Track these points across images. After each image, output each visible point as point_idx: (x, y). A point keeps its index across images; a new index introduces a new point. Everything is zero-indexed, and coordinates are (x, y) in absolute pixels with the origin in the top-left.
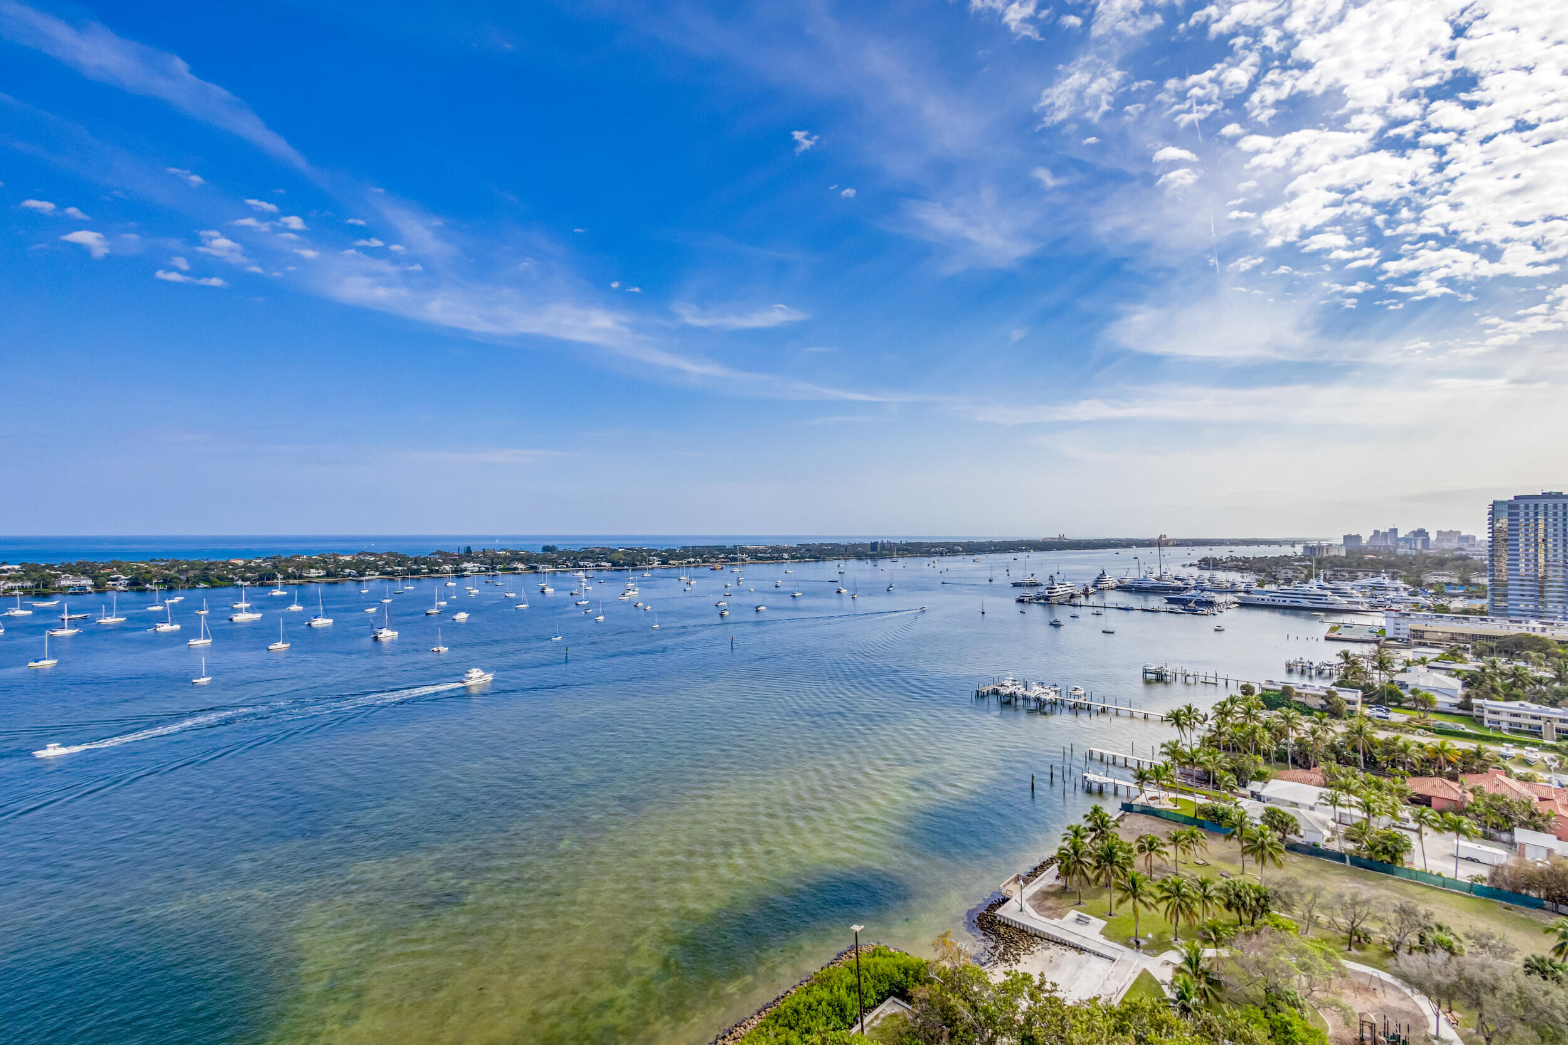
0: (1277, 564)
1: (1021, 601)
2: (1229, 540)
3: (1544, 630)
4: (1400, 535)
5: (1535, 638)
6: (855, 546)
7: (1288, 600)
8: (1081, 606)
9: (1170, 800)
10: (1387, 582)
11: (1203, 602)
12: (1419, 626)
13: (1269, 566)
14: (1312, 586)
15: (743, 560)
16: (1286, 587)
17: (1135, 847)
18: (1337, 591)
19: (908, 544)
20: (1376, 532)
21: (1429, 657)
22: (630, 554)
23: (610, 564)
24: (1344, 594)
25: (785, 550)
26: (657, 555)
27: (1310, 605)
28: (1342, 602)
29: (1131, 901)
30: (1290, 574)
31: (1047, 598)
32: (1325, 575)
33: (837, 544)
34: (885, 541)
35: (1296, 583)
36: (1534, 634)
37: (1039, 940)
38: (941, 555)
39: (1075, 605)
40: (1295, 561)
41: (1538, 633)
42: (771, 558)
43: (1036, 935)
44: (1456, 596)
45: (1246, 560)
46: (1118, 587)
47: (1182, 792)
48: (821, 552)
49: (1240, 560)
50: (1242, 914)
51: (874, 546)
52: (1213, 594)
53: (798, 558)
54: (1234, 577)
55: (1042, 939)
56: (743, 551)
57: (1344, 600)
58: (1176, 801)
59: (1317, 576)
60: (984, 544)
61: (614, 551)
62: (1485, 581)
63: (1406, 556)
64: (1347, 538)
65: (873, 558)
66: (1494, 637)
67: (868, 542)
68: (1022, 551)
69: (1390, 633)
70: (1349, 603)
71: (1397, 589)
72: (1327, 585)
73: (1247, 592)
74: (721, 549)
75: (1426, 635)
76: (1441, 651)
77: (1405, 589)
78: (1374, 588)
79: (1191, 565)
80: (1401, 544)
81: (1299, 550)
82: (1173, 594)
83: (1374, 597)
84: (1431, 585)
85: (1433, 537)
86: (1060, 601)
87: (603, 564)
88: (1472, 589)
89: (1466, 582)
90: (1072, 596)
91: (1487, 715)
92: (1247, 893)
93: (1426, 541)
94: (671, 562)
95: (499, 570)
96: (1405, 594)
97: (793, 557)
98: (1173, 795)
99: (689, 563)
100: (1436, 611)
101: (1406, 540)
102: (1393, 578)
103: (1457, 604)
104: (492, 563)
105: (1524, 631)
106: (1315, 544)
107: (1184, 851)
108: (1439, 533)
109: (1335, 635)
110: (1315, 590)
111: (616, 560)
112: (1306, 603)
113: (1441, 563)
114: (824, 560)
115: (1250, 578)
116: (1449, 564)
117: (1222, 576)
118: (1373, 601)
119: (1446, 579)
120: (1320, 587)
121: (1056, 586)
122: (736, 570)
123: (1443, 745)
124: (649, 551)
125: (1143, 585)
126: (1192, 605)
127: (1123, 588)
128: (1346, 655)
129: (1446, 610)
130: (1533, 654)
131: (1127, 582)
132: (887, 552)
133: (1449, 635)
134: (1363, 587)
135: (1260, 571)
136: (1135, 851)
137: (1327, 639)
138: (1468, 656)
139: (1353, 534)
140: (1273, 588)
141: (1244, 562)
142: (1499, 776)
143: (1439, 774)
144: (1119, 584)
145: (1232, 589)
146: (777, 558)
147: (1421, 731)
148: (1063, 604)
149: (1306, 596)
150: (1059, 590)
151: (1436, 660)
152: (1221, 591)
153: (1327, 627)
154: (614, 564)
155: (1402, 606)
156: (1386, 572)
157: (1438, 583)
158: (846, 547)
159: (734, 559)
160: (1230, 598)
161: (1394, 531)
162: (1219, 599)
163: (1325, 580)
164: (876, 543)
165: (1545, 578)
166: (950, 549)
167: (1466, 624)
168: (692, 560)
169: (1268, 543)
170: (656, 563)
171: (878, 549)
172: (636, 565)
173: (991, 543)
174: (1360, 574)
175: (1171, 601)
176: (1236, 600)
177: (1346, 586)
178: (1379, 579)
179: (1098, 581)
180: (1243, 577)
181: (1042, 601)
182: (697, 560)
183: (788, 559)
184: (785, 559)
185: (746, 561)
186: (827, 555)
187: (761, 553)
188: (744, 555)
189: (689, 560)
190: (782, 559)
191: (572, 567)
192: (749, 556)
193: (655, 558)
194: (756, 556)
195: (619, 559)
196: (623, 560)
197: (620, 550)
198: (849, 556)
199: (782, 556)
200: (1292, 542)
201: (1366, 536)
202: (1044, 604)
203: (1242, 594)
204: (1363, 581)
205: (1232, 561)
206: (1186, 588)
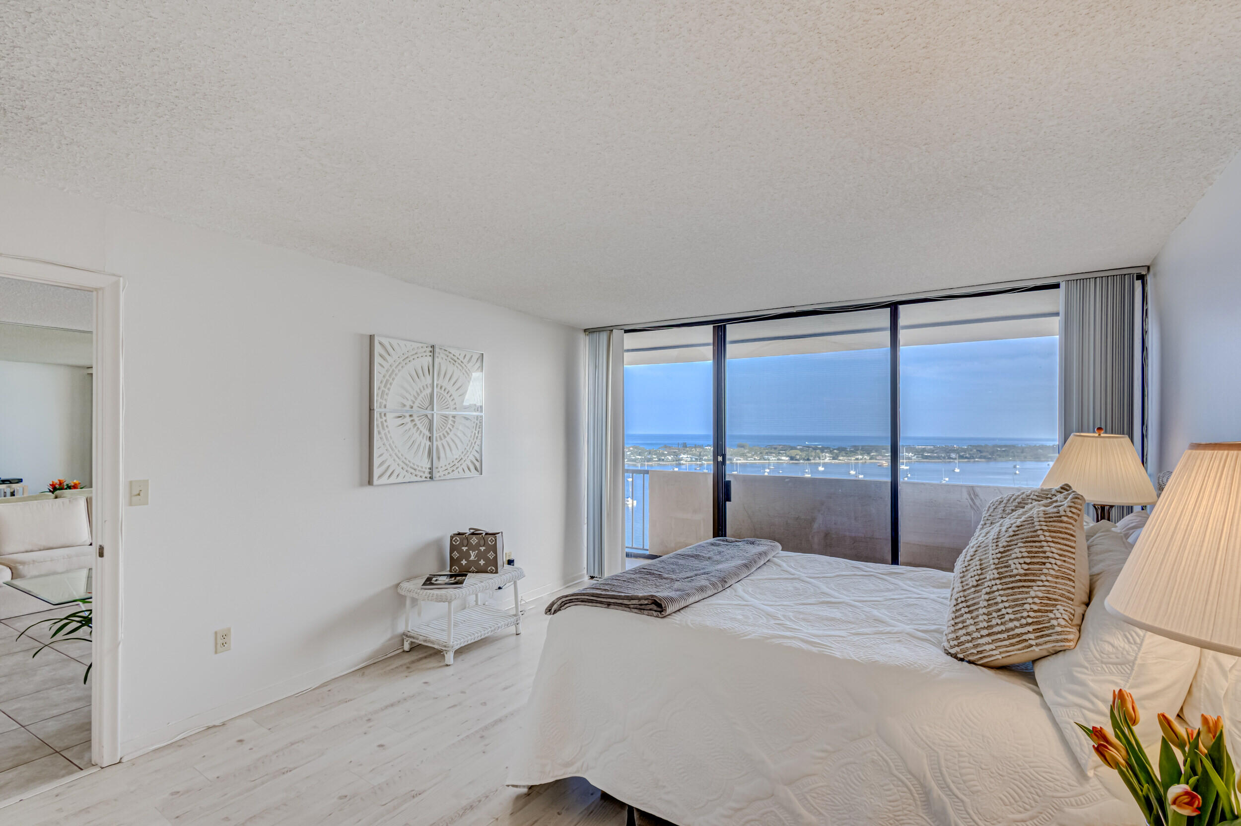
15: (909, 458)
23: (787, 458)
25: (954, 451)
26: (831, 452)
33: (1013, 446)
42: (938, 458)
48: (992, 453)
53: (966, 458)
87: (783, 458)
94: (841, 458)
95: (705, 460)
97: (961, 457)
104: (700, 455)
111: (793, 455)
114: (995, 460)
124: (822, 450)
146: (944, 458)
154: (792, 458)
168: (860, 457)
170: (828, 458)
172: (810, 460)
182: (865, 457)
183: (955, 459)
184: (952, 458)
185: (912, 459)
186: (1000, 456)
187: (928, 452)
188: (911, 454)
189: (858, 457)
190: (950, 458)
191: (759, 460)
192: (915, 455)
193: (827, 455)
194: (922, 455)
195: (797, 455)
196: (800, 455)
197: (799, 447)
198: (1025, 457)
199: (950, 455)
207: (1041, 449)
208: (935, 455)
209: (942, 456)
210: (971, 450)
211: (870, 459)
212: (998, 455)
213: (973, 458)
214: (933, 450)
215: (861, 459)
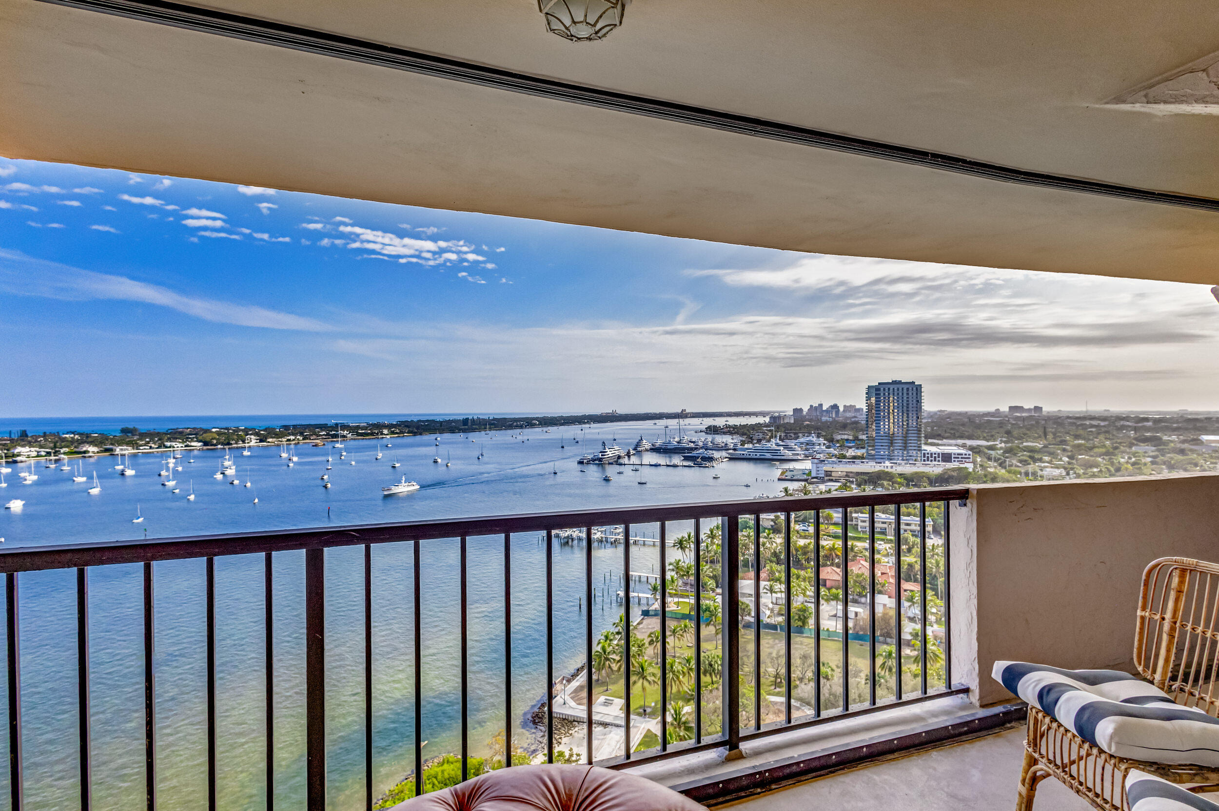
0: (753, 429)
2: (726, 413)
3: (892, 467)
4: (824, 408)
5: (887, 473)
6: (449, 422)
7: (758, 454)
8: (625, 465)
9: (675, 603)
10: (814, 439)
11: (706, 458)
12: (828, 468)
13: (748, 430)
14: (772, 444)
15: (344, 436)
17: (647, 641)
18: (786, 447)
19: (494, 419)
20: (811, 406)
21: (833, 488)
22: (225, 433)
23: (200, 444)
24: (791, 449)
25: (385, 427)
26: (257, 434)
27: (771, 457)
28: (789, 454)
29: (641, 680)
30: (761, 436)
31: (600, 460)
32: (780, 436)
33: (433, 421)
34: (475, 417)
35: (763, 442)
36: (886, 470)
37: (576, 723)
38: (521, 427)
39: (621, 464)
40: (764, 427)
41: (889, 470)
42: (372, 434)
43: (574, 721)
44: (850, 448)
45: (735, 427)
46: (651, 449)
47: (682, 596)
48: (418, 428)
49: (732, 427)
50: (714, 677)
51: (465, 421)
52: (714, 452)
53: (397, 433)
54: (728, 440)
55: (578, 722)
56: (344, 427)
57: (790, 453)
58: (678, 604)
59: (776, 437)
60: (555, 418)
61: (206, 431)
62: (864, 437)
63: (827, 422)
64: (795, 410)
65: (464, 431)
66: (868, 473)
67: (461, 418)
68: (585, 423)
69: (814, 474)
70: (793, 455)
71: (820, 444)
72: (781, 443)
73: (735, 450)
74: (323, 427)
75: (833, 474)
76: (839, 484)
77: (824, 444)
78: (807, 444)
79: (701, 431)
80: (824, 414)
81: (767, 420)
82: (688, 453)
83: (807, 450)
84: (838, 441)
85: (841, 409)
86: (610, 461)
87: (193, 444)
88: (859, 442)
89: (856, 439)
90: (619, 457)
91: (860, 524)
92: (716, 662)
93: (838, 412)
94: (270, 440)
95: (64, 454)
96: (824, 447)
97: (393, 433)
98: (676, 600)
99: (289, 440)
100: (839, 458)
101: (827, 411)
102: (818, 437)
103: (851, 453)
105: (882, 468)
106: (777, 414)
107: (679, 640)
108: (845, 406)
109: (783, 477)
110: (774, 447)
111: (208, 440)
112: (768, 456)
113: (844, 426)
114: (421, 434)
115: (737, 439)
116: (849, 426)
117: (720, 439)
118: (807, 452)
119: (846, 437)
120: (777, 445)
121: (607, 450)
122: (338, 445)
123: (834, 546)
124: (246, 431)
125: (668, 447)
126: (699, 460)
127: (655, 450)
128: (786, 490)
129: (844, 457)
130: (885, 483)
131: (657, 445)
132: (477, 427)
133: (845, 474)
134: (802, 443)
135: (743, 434)
136: (647, 645)
137: (779, 479)
138: (854, 486)
139: (799, 408)
140: (751, 446)
141: (734, 428)
142: (861, 562)
143: (832, 565)
144: (652, 447)
145: (725, 448)
147: (825, 537)
148: (612, 464)
149: (769, 450)
150: (610, 453)
151: (836, 490)
152: (718, 448)
153: (780, 471)
154: (206, 443)
155: (822, 455)
156: (814, 433)
157: (842, 439)
158: (441, 423)
159: (336, 436)
160: (724, 454)
161: (821, 405)
162: (716, 455)
163: (780, 439)
164: (467, 419)
165: (893, 434)
166: (528, 423)
167: (854, 466)
168: (292, 437)
169: (749, 414)
170: (254, 441)
171: (469, 424)
172: (231, 444)
173: (562, 418)
174: (800, 435)
175: (686, 458)
176: (727, 455)
177: (791, 443)
178: (810, 438)
179: (638, 445)
180: (732, 439)
181: (597, 462)
182: (298, 437)
183: (387, 435)
184: (385, 434)
185: (346, 437)
186: (424, 430)
187: (362, 430)
188: (345, 432)
189: (289, 438)
190: (382, 434)
191: (157, 448)
193: (252, 437)
194: (357, 432)
195: (212, 439)
196: (217, 439)
197: (214, 430)
198: (444, 430)
199: (382, 431)
200: (764, 414)
201: (806, 409)
202: (598, 465)
203: (731, 451)
204: (802, 440)
205: (727, 427)
206: (696, 449)
207: (454, 423)
208: (369, 431)
209: (375, 433)
210: (400, 426)
211: (303, 439)
212: (422, 429)
213: (402, 433)
214: (367, 427)
215: (293, 440)
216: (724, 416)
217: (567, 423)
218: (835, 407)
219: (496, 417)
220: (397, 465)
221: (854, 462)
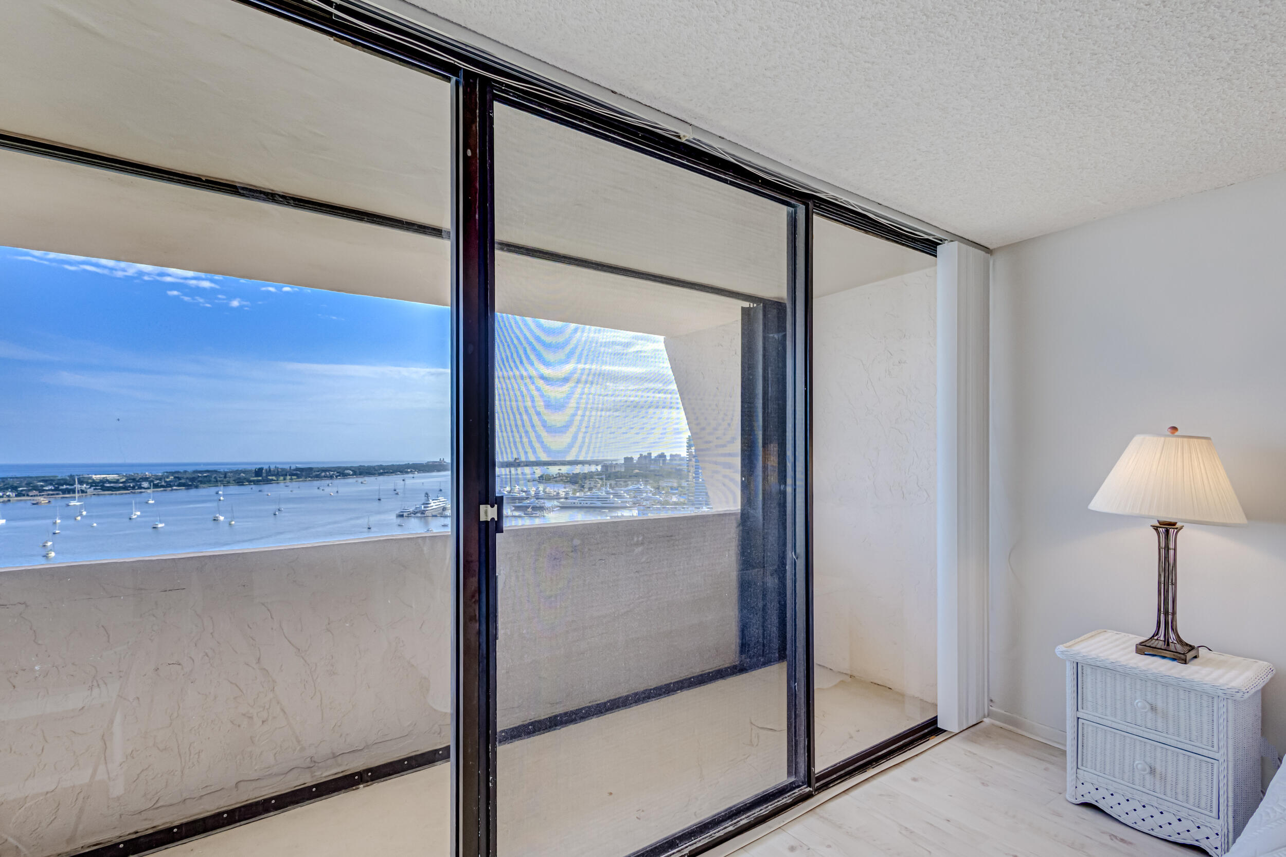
0: (585, 478)
1: (401, 516)
2: (559, 461)
4: (653, 457)
6: (238, 472)
10: (642, 487)
11: (537, 507)
13: (580, 479)
14: (603, 492)
15: (83, 491)
16: (589, 493)
18: (617, 495)
19: (297, 469)
20: (641, 455)
24: (620, 496)
25: (146, 479)
27: (602, 506)
28: (618, 502)
30: (592, 484)
31: (423, 512)
32: (611, 484)
33: (216, 471)
34: (272, 467)
35: (594, 491)
38: (331, 477)
40: (596, 475)
42: (125, 488)
44: (674, 494)
45: (568, 475)
48: (193, 480)
49: (565, 476)
51: (259, 472)
52: (546, 501)
53: (162, 486)
56: (83, 480)
57: (619, 500)
59: (607, 485)
60: (374, 467)
63: (655, 470)
64: (626, 459)
65: (256, 483)
67: (254, 468)
68: (407, 473)
70: (622, 502)
71: (647, 492)
72: (611, 491)
73: (566, 498)
74: (50, 479)
77: (651, 491)
78: (636, 491)
80: (653, 462)
81: (599, 468)
82: (519, 503)
83: (635, 497)
84: (663, 488)
85: (668, 458)
86: (433, 513)
88: (681, 489)
89: (679, 486)
90: (445, 509)
93: (665, 460)
96: (651, 494)
97: (156, 486)
101: (655, 460)
102: (646, 484)
106: (608, 463)
108: (671, 455)
110: (604, 494)
112: (599, 504)
113: (669, 474)
114: (197, 487)
115: (569, 489)
116: (674, 474)
118: (634, 499)
119: (670, 484)
120: (608, 493)
121: (431, 501)
122: (72, 503)
126: (530, 510)
132: (274, 478)
134: (630, 490)
135: (575, 483)
139: (629, 456)
140: (582, 494)
141: (567, 477)
145: (557, 497)
146: (133, 488)
148: (435, 516)
149: (599, 498)
150: (434, 506)
152: (550, 498)
155: (648, 502)
156: (642, 481)
157: (667, 487)
158: (226, 473)
159: (69, 491)
160: (555, 503)
161: (650, 454)
162: (548, 504)
163: (610, 487)
164: (261, 470)
166: (341, 473)
169: (583, 463)
171: (264, 475)
173: (381, 467)
174: (629, 482)
175: (518, 508)
176: (559, 504)
177: (621, 491)
178: (639, 485)
181: (419, 515)
182: (8, 494)
183: (148, 488)
184: (144, 488)
185: (86, 492)
186: (201, 482)
187: (111, 483)
188: (85, 485)
192: (91, 486)
194: (103, 486)
198: (229, 482)
199: (140, 485)
200: (597, 463)
201: (636, 457)
202: (421, 517)
203: (562, 500)
204: (630, 487)
205: (560, 476)
206: (527, 498)
207: (244, 473)
208: (121, 485)
209: (130, 486)
210: (168, 477)
211: (17, 496)
212: (199, 481)
213: (171, 486)
214: (118, 480)
216: (558, 465)
217: (387, 473)
218: (662, 456)
219: (299, 466)
220: (160, 525)
221: (676, 508)
